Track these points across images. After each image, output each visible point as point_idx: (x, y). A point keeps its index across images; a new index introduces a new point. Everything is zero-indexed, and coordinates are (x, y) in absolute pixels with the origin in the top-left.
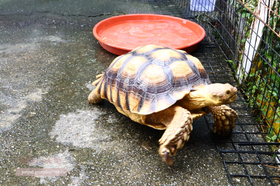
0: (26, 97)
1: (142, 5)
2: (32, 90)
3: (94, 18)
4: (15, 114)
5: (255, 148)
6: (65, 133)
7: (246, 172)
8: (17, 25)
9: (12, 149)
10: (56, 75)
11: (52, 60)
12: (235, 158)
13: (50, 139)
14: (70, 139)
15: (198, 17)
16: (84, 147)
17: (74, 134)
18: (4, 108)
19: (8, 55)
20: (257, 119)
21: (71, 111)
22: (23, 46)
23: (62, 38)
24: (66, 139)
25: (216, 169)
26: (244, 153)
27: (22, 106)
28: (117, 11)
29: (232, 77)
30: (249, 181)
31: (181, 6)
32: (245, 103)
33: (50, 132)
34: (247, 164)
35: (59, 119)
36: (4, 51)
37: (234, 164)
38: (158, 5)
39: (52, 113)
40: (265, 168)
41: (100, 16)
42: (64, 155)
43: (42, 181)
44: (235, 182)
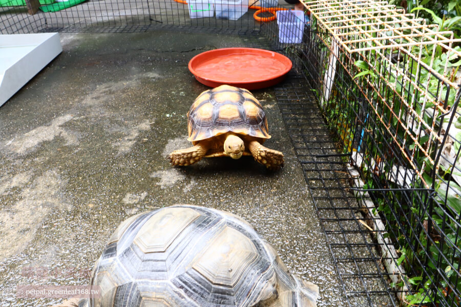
0: (138, 127)
1: (232, 38)
2: (141, 121)
3: (187, 53)
4: (131, 140)
7: (320, 176)
8: (116, 63)
9: (134, 166)
11: (153, 95)
12: (313, 167)
13: (163, 158)
15: (286, 49)
18: (121, 136)
19: (114, 92)
21: (177, 137)
22: (125, 83)
23: (160, 75)
25: (297, 175)
26: (320, 163)
27: (135, 134)
29: (315, 104)
30: (322, 182)
31: (270, 38)
32: (325, 125)
34: (322, 171)
36: (109, 89)
38: (248, 38)
40: (335, 173)
41: (192, 51)
43: (162, 187)
44: (311, 183)
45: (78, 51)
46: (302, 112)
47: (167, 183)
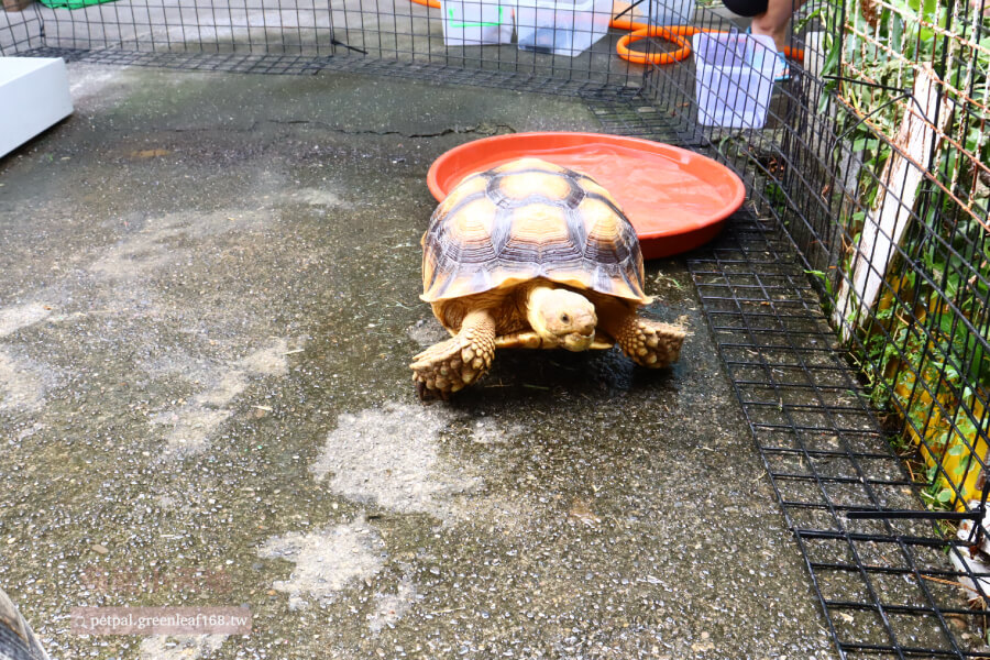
0: (245, 362)
1: (562, 105)
2: (259, 341)
3: (427, 141)
4: (214, 407)
5: (892, 525)
6: (354, 469)
7: (871, 594)
8: (217, 156)
9: (209, 507)
10: (324, 301)
11: (313, 258)
12: (837, 554)
13: (312, 483)
14: (368, 485)
15: (721, 143)
16: (410, 510)
17: (378, 471)
18: (185, 392)
19: (194, 240)
20: (895, 440)
21: (368, 406)
22: (233, 217)
23: (340, 197)
24: (359, 485)
25: (784, 583)
26: (863, 538)
27: (234, 386)
28: (492, 122)
29: (821, 318)
30: (880, 621)
31: (671, 110)
32: (861, 394)
33: (312, 462)
34: (873, 573)
35: (336, 427)
36: (182, 230)
37: (835, 572)
38: (607, 107)
39: (317, 409)
40: (923, 587)
41: (443, 134)
42: (353, 531)
43: (293, 603)
44: (840, 624)
45: (116, 115)
46: (781, 341)
47: (315, 588)
